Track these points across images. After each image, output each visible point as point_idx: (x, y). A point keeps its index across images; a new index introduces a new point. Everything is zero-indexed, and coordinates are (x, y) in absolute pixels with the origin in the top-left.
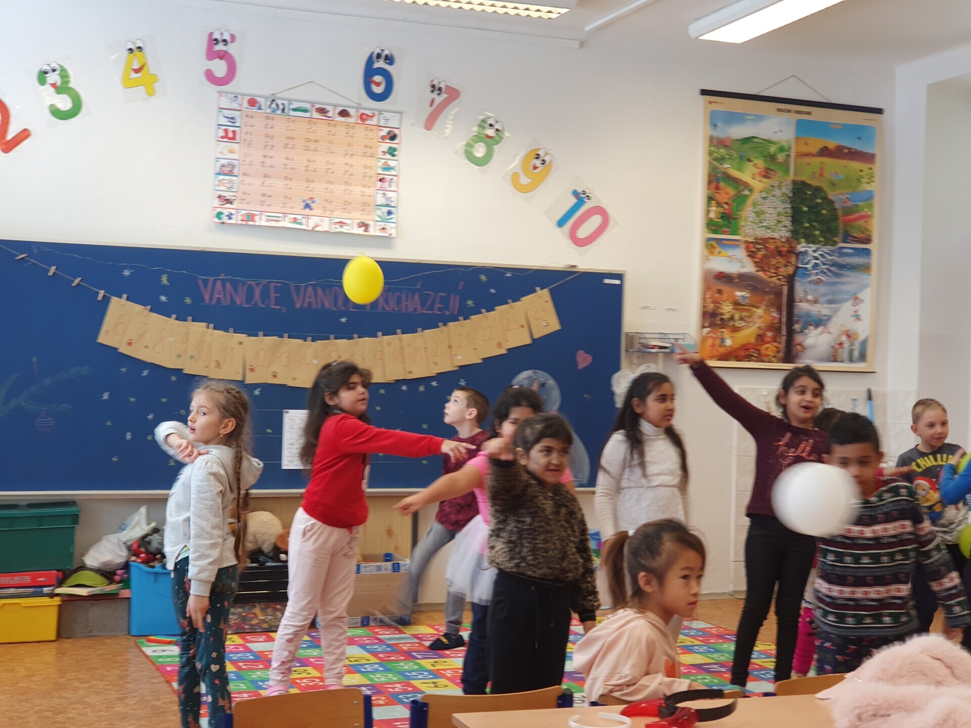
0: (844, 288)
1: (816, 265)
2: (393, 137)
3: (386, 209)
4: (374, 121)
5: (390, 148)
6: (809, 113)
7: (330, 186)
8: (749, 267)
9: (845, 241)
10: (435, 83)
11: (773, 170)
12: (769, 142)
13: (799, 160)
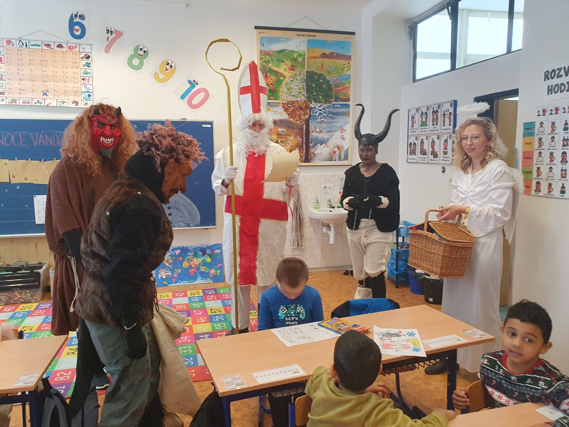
0: (335, 124)
1: (320, 114)
2: (88, 57)
3: (87, 94)
4: (77, 49)
5: (87, 63)
6: (315, 36)
7: (56, 83)
8: (285, 116)
9: (336, 101)
10: (109, 28)
11: (296, 66)
12: (293, 52)
13: (309, 60)
